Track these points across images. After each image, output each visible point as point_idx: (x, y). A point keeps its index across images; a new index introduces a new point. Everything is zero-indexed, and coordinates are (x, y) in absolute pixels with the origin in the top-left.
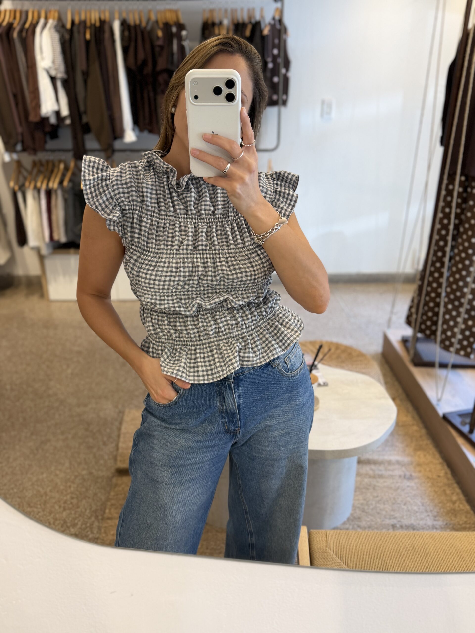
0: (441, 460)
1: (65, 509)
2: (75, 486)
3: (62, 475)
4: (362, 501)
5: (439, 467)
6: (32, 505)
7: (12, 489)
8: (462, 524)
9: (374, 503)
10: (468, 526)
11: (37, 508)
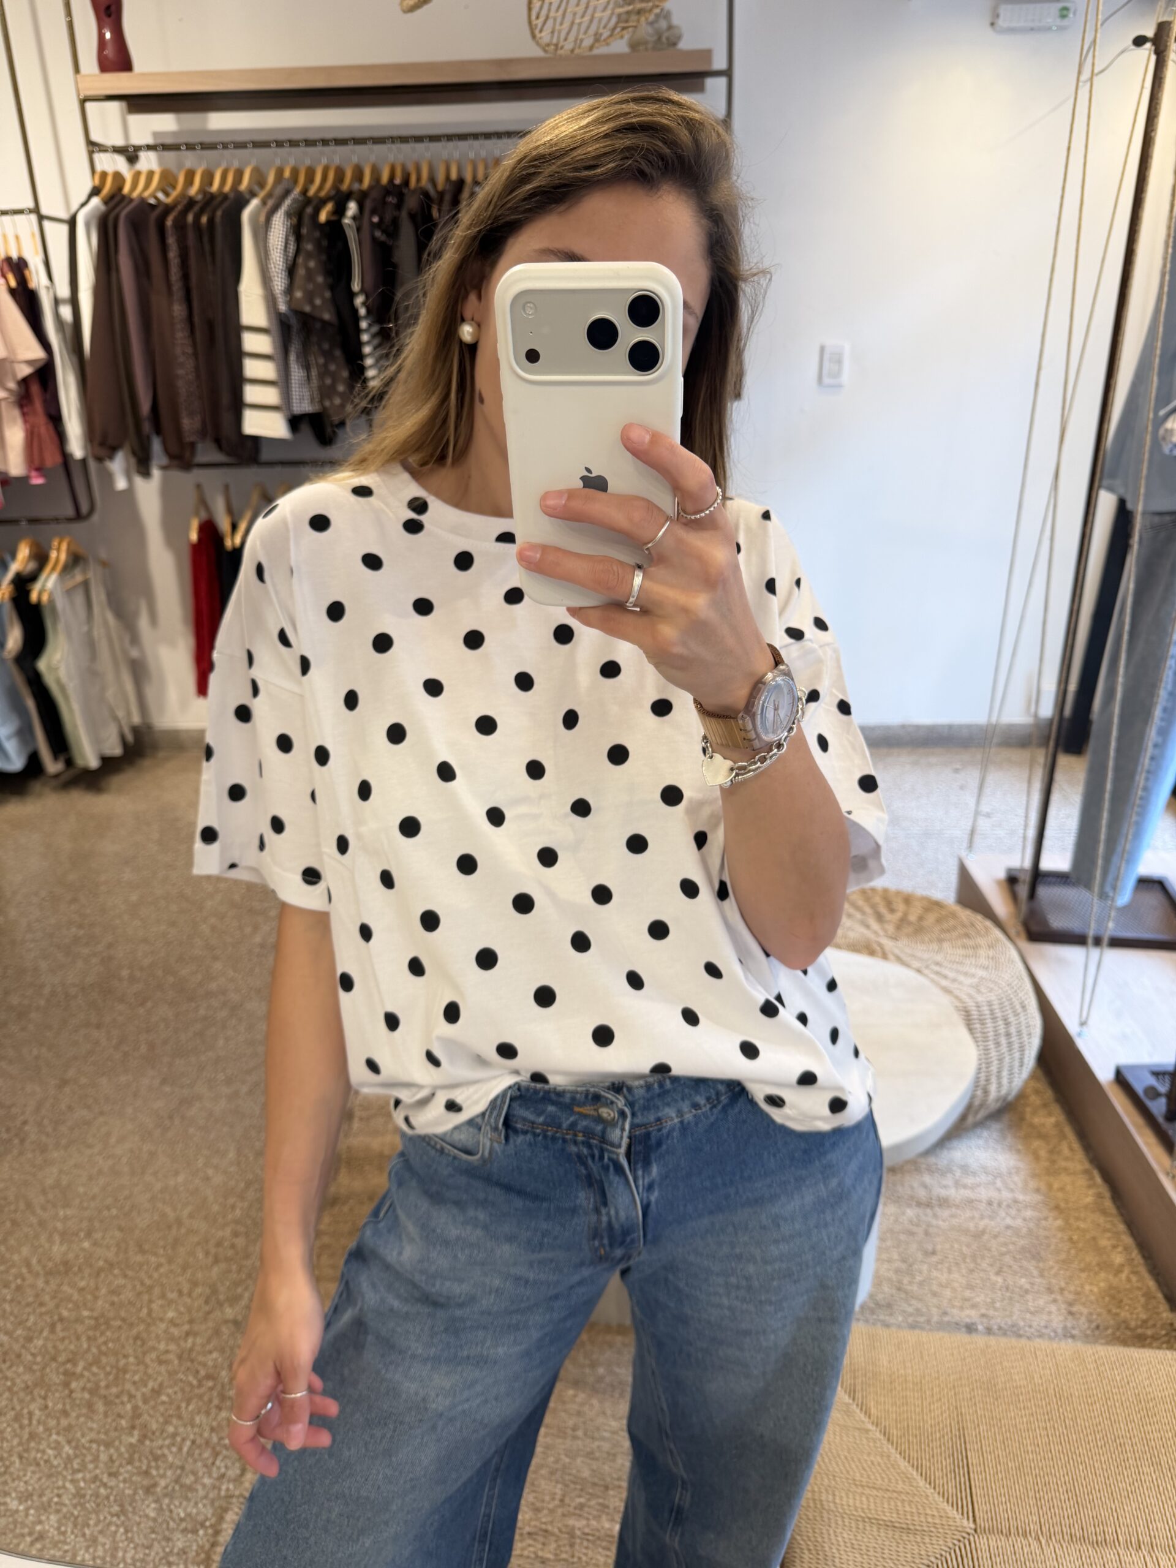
0: (1087, 1165)
1: (216, 1261)
2: (246, 1204)
3: (218, 1179)
4: (898, 1264)
5: (1082, 1181)
6: (147, 1247)
7: (108, 1208)
8: (1137, 1327)
9: (925, 1267)
10: (1149, 1332)
11: (156, 1254)
